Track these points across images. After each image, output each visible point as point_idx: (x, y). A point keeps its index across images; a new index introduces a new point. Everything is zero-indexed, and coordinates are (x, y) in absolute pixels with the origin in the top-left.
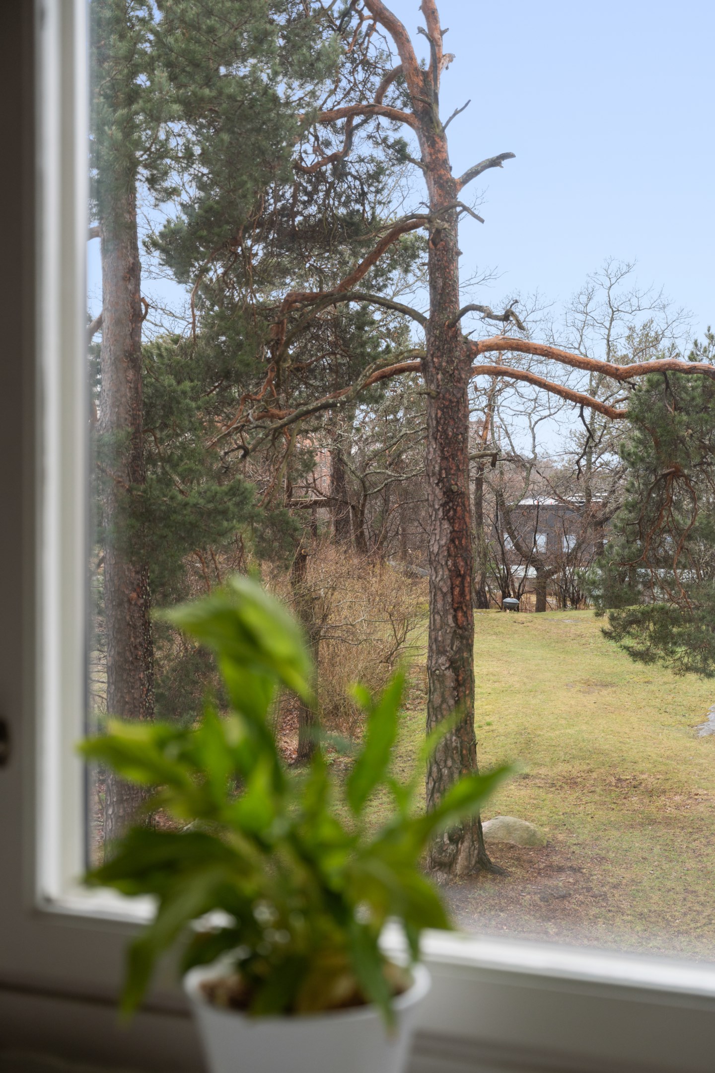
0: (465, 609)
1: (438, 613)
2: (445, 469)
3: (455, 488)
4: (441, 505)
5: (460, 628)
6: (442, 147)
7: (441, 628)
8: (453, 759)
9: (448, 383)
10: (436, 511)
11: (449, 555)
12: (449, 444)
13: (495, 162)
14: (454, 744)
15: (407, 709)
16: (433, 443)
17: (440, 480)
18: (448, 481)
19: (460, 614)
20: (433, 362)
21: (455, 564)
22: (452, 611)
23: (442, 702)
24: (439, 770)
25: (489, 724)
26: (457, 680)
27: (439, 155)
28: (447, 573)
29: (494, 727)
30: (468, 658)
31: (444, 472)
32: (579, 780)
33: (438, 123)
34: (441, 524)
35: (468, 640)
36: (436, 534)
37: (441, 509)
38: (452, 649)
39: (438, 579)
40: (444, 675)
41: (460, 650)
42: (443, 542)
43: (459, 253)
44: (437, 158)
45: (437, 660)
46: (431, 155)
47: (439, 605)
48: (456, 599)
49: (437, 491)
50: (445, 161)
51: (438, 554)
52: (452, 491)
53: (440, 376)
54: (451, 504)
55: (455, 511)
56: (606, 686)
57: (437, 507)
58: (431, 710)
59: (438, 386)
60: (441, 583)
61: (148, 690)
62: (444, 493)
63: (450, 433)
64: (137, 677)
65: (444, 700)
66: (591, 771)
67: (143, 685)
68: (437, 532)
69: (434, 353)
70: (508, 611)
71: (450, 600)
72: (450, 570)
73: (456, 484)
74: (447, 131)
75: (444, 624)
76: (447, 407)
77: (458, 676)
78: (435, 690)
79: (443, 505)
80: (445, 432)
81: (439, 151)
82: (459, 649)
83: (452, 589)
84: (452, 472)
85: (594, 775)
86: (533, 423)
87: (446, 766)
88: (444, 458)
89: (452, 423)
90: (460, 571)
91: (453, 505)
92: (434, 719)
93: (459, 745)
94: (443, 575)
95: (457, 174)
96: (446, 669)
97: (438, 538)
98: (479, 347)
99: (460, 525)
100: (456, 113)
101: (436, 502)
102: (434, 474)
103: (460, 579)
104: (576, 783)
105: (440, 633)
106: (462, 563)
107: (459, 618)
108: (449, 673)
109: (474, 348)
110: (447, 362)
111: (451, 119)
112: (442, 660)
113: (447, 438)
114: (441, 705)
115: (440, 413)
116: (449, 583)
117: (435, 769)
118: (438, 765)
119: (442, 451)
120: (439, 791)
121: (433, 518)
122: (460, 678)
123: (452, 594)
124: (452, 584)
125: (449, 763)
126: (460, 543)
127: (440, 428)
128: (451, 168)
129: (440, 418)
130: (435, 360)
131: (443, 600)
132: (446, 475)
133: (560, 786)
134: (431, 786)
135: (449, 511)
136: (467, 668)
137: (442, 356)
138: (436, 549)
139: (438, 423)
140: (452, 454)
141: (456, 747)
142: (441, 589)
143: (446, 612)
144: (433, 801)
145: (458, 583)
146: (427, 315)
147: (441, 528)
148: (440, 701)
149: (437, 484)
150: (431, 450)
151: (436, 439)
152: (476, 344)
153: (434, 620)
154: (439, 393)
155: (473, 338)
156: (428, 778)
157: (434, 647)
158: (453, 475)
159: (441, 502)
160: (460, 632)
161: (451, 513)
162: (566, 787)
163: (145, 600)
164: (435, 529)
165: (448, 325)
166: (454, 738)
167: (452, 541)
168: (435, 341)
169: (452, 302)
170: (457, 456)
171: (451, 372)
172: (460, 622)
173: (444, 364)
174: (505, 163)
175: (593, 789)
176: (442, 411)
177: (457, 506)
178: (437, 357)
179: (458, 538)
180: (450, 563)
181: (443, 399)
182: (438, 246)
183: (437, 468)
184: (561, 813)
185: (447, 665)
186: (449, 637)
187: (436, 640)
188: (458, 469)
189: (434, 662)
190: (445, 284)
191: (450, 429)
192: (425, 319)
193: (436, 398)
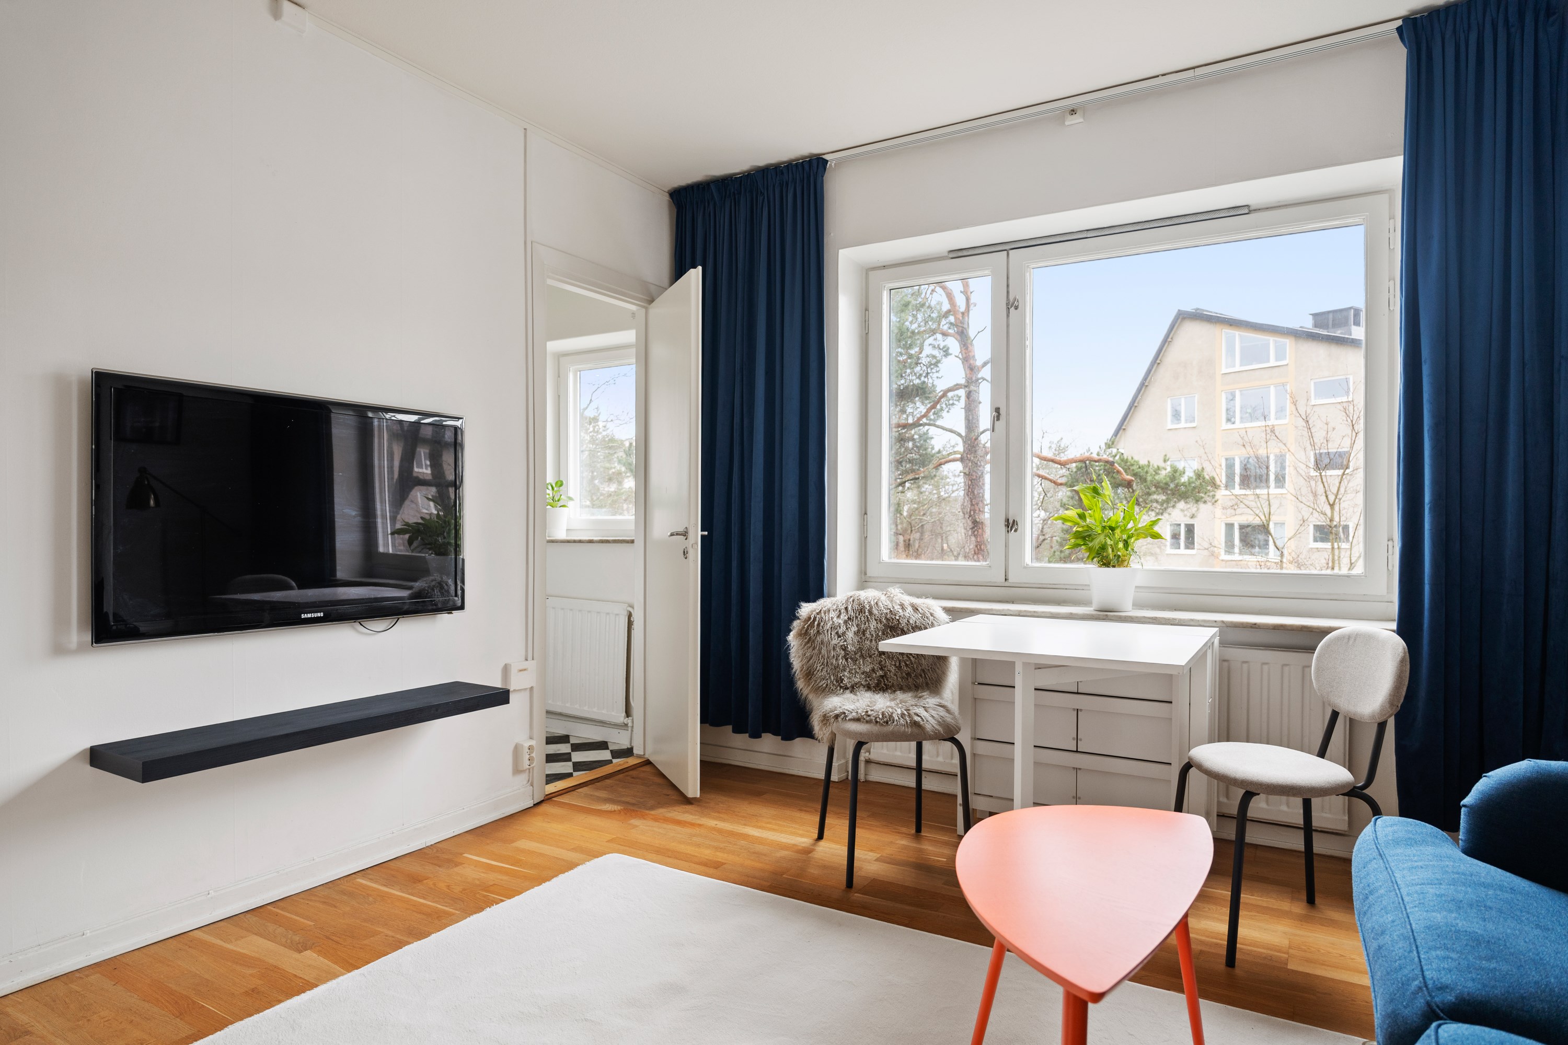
3: (978, 520)
6: (972, 350)
9: (974, 467)
10: (969, 531)
11: (975, 553)
12: (975, 498)
17: (970, 516)
18: (974, 517)
20: (968, 458)
31: (972, 512)
33: (969, 337)
34: (971, 537)
42: (971, 547)
43: (980, 402)
44: (969, 355)
46: (966, 353)
49: (969, 521)
50: (974, 356)
51: (969, 553)
52: (976, 522)
53: (970, 464)
55: (978, 531)
59: (970, 468)
62: (972, 522)
63: (975, 493)
68: (969, 541)
69: (968, 453)
74: (974, 341)
76: (974, 480)
79: (972, 529)
80: (973, 492)
81: (970, 352)
84: (976, 512)
88: (972, 505)
89: (976, 487)
91: (977, 528)
95: (979, 362)
97: (969, 544)
99: (980, 538)
101: (969, 526)
102: (967, 512)
106: (981, 557)
109: (988, 450)
110: (974, 457)
113: (974, 495)
119: (971, 501)
121: (967, 534)
126: (980, 548)
127: (970, 490)
128: (976, 360)
130: (968, 456)
135: (974, 532)
137: (971, 454)
138: (968, 550)
139: (969, 487)
140: (976, 503)
151: (968, 495)
161: (976, 533)
165: (974, 439)
167: (977, 546)
168: (968, 446)
169: (976, 427)
170: (979, 504)
171: (976, 462)
176: (971, 481)
177: (979, 529)
179: (979, 545)
180: (975, 557)
181: (972, 476)
182: (970, 399)
183: (969, 510)
188: (980, 510)
190: (973, 418)
192: (963, 436)
193: (969, 475)
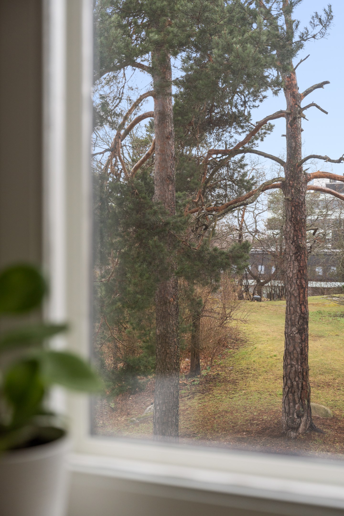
0: (305, 304)
1: (292, 306)
2: (296, 236)
3: (301, 245)
4: (294, 254)
5: (303, 314)
6: (294, 78)
7: (294, 313)
8: (299, 377)
9: (297, 194)
10: (291, 256)
11: (298, 278)
12: (298, 224)
13: (320, 86)
14: (299, 370)
16: (290, 223)
17: (294, 241)
18: (297, 242)
19: (303, 307)
20: (290, 184)
21: (301, 283)
22: (299, 305)
23: (294, 350)
24: (292, 383)
26: (301, 339)
27: (293, 82)
28: (297, 286)
30: (306, 328)
31: (295, 237)
32: (330, 383)
33: (292, 66)
34: (294, 263)
35: (306, 319)
36: (290, 268)
37: (294, 256)
38: (298, 323)
39: (292, 290)
40: (295, 336)
41: (302, 324)
42: (295, 272)
43: (302, 130)
44: (292, 83)
45: (291, 329)
46: (288, 81)
47: (293, 302)
48: (301, 299)
49: (292, 246)
50: (296, 85)
51: (292, 277)
52: (300, 247)
53: (293, 191)
54: (299, 253)
55: (301, 257)
56: (320, 337)
57: (291, 254)
58: (287, 353)
59: (292, 195)
60: (294, 292)
62: (296, 248)
63: (299, 218)
64: (173, 341)
65: (295, 349)
66: (334, 379)
67: (176, 344)
68: (292, 267)
69: (290, 179)
70: (256, 301)
71: (298, 300)
72: (298, 285)
73: (301, 243)
74: (296, 71)
75: (295, 311)
76: (297, 206)
77: (302, 337)
78: (290, 344)
79: (295, 254)
80: (296, 218)
81: (293, 80)
82: (303, 323)
83: (299, 294)
84: (300, 237)
85: (337, 381)
86: (255, 216)
87: (295, 380)
88: (295, 230)
89: (299, 213)
90: (303, 286)
91: (300, 254)
92: (289, 358)
93: (301, 371)
94: (295, 288)
95: (301, 91)
96: (296, 333)
97: (292, 270)
98: (311, 176)
99: (303, 263)
100: (301, 61)
101: (291, 252)
102: (290, 238)
103: (303, 290)
104: (329, 385)
105: (293, 316)
106: (304, 282)
107: (302, 308)
108: (297, 335)
109: (309, 177)
110: (297, 183)
111: (299, 64)
112: (294, 329)
113: (297, 221)
114: (293, 351)
115: (293, 209)
116: (298, 291)
117: (289, 382)
118: (291, 380)
119: (294, 227)
120: (291, 392)
121: (289, 260)
122: (303, 338)
123: (299, 297)
124: (299, 292)
125: (297, 379)
126: (303, 273)
127: (293, 216)
128: (298, 88)
129: (294, 211)
130: (291, 182)
131: (295, 300)
132: (297, 239)
134: (286, 390)
135: (298, 257)
136: (306, 333)
137: (294, 181)
138: (291, 275)
139: (292, 213)
140: (300, 229)
141: (300, 371)
142: (293, 295)
143: (296, 306)
144: (288, 397)
145: (302, 291)
146: (285, 160)
147: (293, 265)
148: (292, 349)
149: (292, 244)
150: (288, 226)
151: (291, 221)
152: (310, 175)
153: (290, 310)
154: (293, 199)
155: (309, 172)
156: (285, 386)
157: (290, 323)
158: (300, 239)
159: (294, 252)
160: (303, 315)
161: (299, 257)
162: (326, 387)
163: (177, 302)
164: (290, 265)
165: (298, 166)
166: (299, 367)
167: (299, 271)
168: (290, 173)
169: (299, 154)
170: (301, 229)
171: (299, 189)
172: (303, 311)
173: (295, 184)
174: (325, 86)
175: (338, 388)
176: (295, 207)
177: (302, 254)
178: (292, 181)
179: (302, 270)
180: (298, 282)
181: (295, 202)
182: (293, 127)
183: (292, 235)
185: (297, 332)
186: (298, 317)
187: (291, 319)
188: (302, 236)
189: (289, 330)
190: (296, 145)
191: (298, 216)
192: (284, 162)
193: (292, 201)
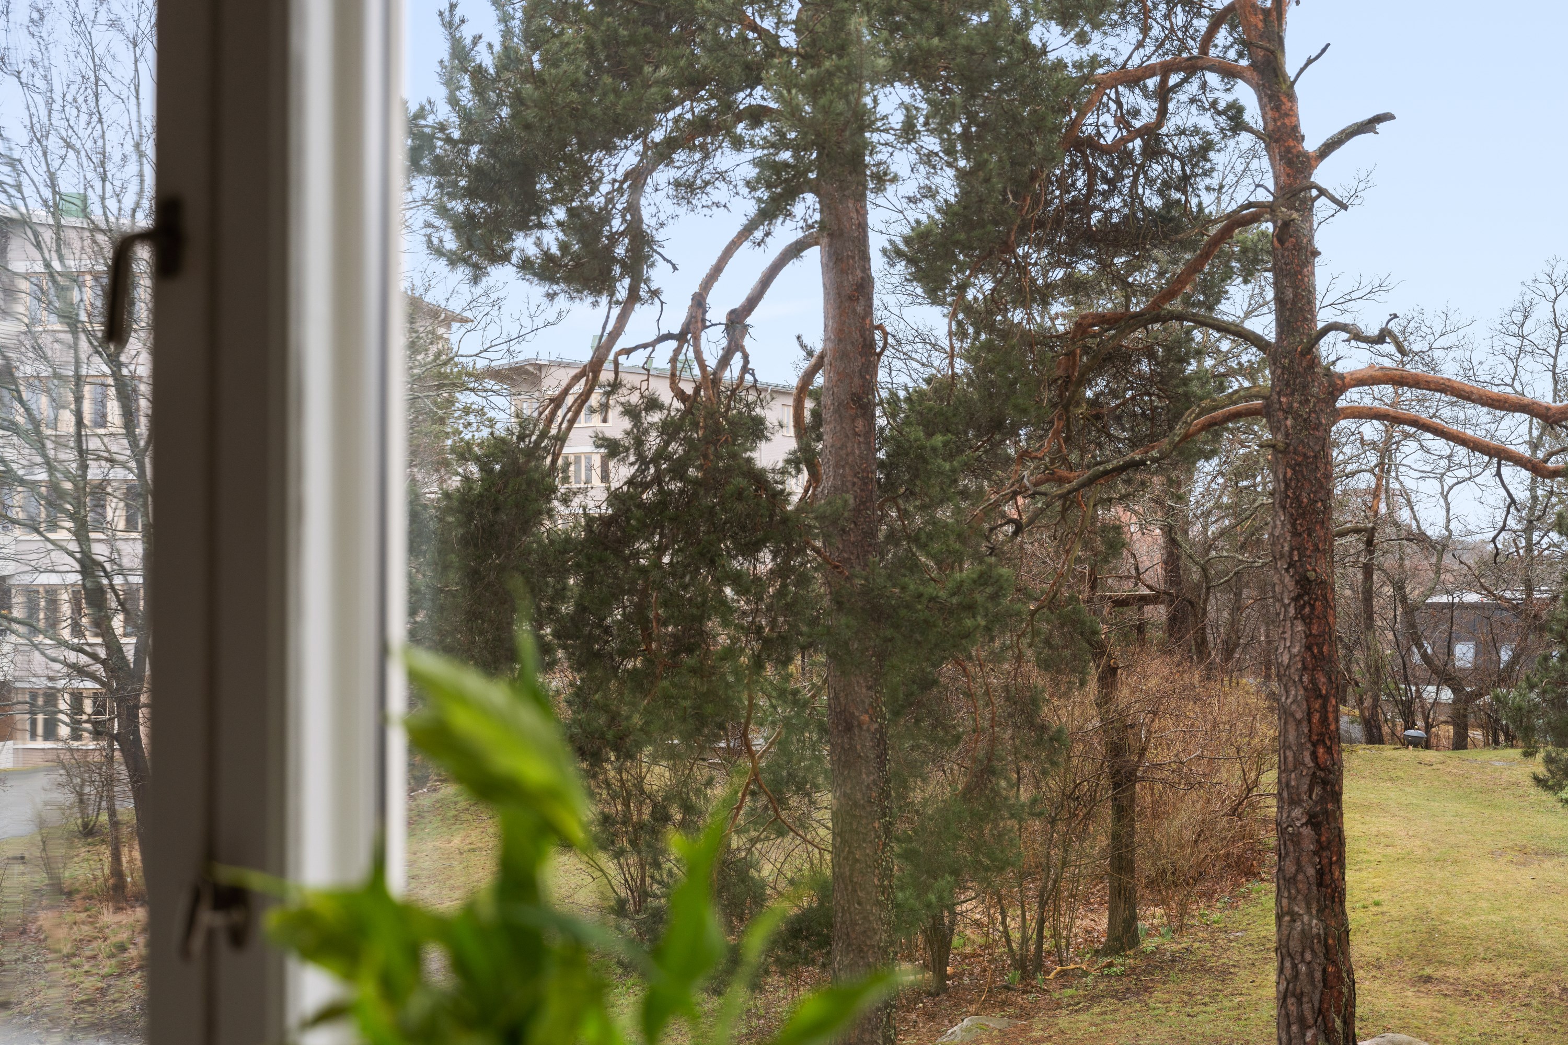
0: (1328, 743)
1: (1290, 748)
2: (1298, 549)
3: (1311, 575)
4: (1293, 599)
5: (1322, 770)
6: (1291, 109)
7: (1295, 768)
8: (1313, 950)
9: (1301, 430)
10: (1286, 607)
11: (1305, 668)
12: (1303, 515)
13: (1368, 126)
14: (1315, 931)
15: (1262, 880)
16: (1281, 513)
17: (1291, 565)
18: (1302, 566)
19: (1321, 750)
20: (1280, 402)
21: (1313, 681)
22: (1309, 745)
23: (1297, 871)
24: (1294, 966)
25: (1377, 904)
26: (1318, 841)
27: (1286, 121)
28: (1302, 692)
29: (1385, 909)
30: (1334, 811)
31: (1296, 553)
32: (1507, 987)
33: (1284, 76)
34: (1292, 624)
35: (1333, 786)
36: (1285, 639)
37: (1292, 605)
38: (1310, 797)
39: (1289, 701)
40: (1300, 833)
41: (1322, 800)
42: (1295, 650)
43: (1316, 253)
44: (1284, 124)
45: (1289, 812)
46: (1275, 120)
47: (1292, 737)
48: (1315, 730)
49: (1287, 579)
50: (1295, 128)
51: (1288, 666)
52: (1308, 579)
53: (1289, 422)
54: (1306, 598)
55: (1313, 607)
56: (1551, 855)
57: (1286, 601)
58: (1281, 882)
59: (1287, 435)
60: (1294, 707)
61: (885, 845)
62: (1297, 582)
63: (1305, 500)
64: (870, 827)
65: (1300, 868)
66: (1525, 975)
67: (879, 837)
68: (1287, 635)
69: (1281, 390)
70: (1411, 747)
71: (1306, 731)
72: (1306, 689)
73: (1315, 570)
74: (1297, 87)
75: (1298, 763)
76: (1299, 465)
77: (1319, 834)
78: (1287, 854)
79: (1296, 599)
80: (1297, 498)
81: (1287, 115)
82: (1321, 797)
83: (1309, 714)
84: (1308, 553)
85: (1530, 981)
86: (1446, 488)
87: (1303, 960)
88: (1295, 534)
89: (1307, 485)
90: (1320, 690)
91: (1310, 598)
92: (1286, 894)
93: (1321, 932)
94: (1296, 696)
95: (1311, 145)
96: (1302, 825)
97: (1288, 644)
98: (1347, 380)
99: (1319, 626)
100: (1310, 62)
101: (1286, 595)
102: (1282, 556)
103: (1320, 701)
104: (1501, 991)
105: (1293, 775)
106: (1323, 680)
107: (1320, 755)
108: (1307, 831)
109: (1339, 382)
110: (1300, 402)
111: (1302, 70)
112: (1297, 812)
113: (1300, 506)
114: (1295, 875)
115: (1289, 473)
116: (1305, 706)
117: (1288, 964)
118: (1293, 959)
119: (1294, 525)
120: (1294, 995)
121: (1282, 617)
122: (1323, 839)
123: (1309, 721)
124: (1309, 709)
125: (1308, 956)
126: (1321, 652)
127: (1290, 493)
128: (1303, 137)
129: (1291, 480)
130: (1283, 399)
131: (1297, 730)
132: (1300, 557)
133: (1478, 995)
134: (1283, 987)
135: (1303, 607)
136: (1333, 825)
137: (1292, 394)
138: (1286, 659)
139: (1287, 486)
140: (1308, 529)
141: (1319, 935)
142: (1293, 715)
143: (1301, 746)
144: (1286, 1008)
145: (1317, 706)
147: (1292, 630)
148: (1293, 869)
149: (1287, 570)
150: (1278, 523)
151: (1284, 508)
152: (1342, 377)
153: (1285, 758)
154: (1288, 445)
155: (1339, 368)
156: (1279, 977)
157: (1285, 794)
158: (1310, 557)
159: (1292, 595)
160: (1321, 774)
161: (1307, 610)
162: (1487, 997)
163: (880, 725)
164: (1284, 632)
165: (1301, 352)
166: (1315, 921)
167: (1308, 648)
168: (1283, 374)
169: (1306, 319)
170: (1315, 531)
171: (1305, 416)
172: (1321, 761)
173: (1296, 405)
174: (1380, 127)
175: (1527, 1001)
176: (1294, 469)
177: (1316, 600)
178: (1286, 395)
179: (1317, 645)
180: (1305, 679)
181: (1295, 453)
182: (1286, 244)
183: (1286, 548)
184: (1476, 1034)
185: (1304, 820)
186: (1307, 780)
187: (1288, 784)
188: (1317, 550)
189: (1285, 816)
190: (1296, 295)
191: (1304, 494)
192: (1268, 344)
193: (1285, 452)
